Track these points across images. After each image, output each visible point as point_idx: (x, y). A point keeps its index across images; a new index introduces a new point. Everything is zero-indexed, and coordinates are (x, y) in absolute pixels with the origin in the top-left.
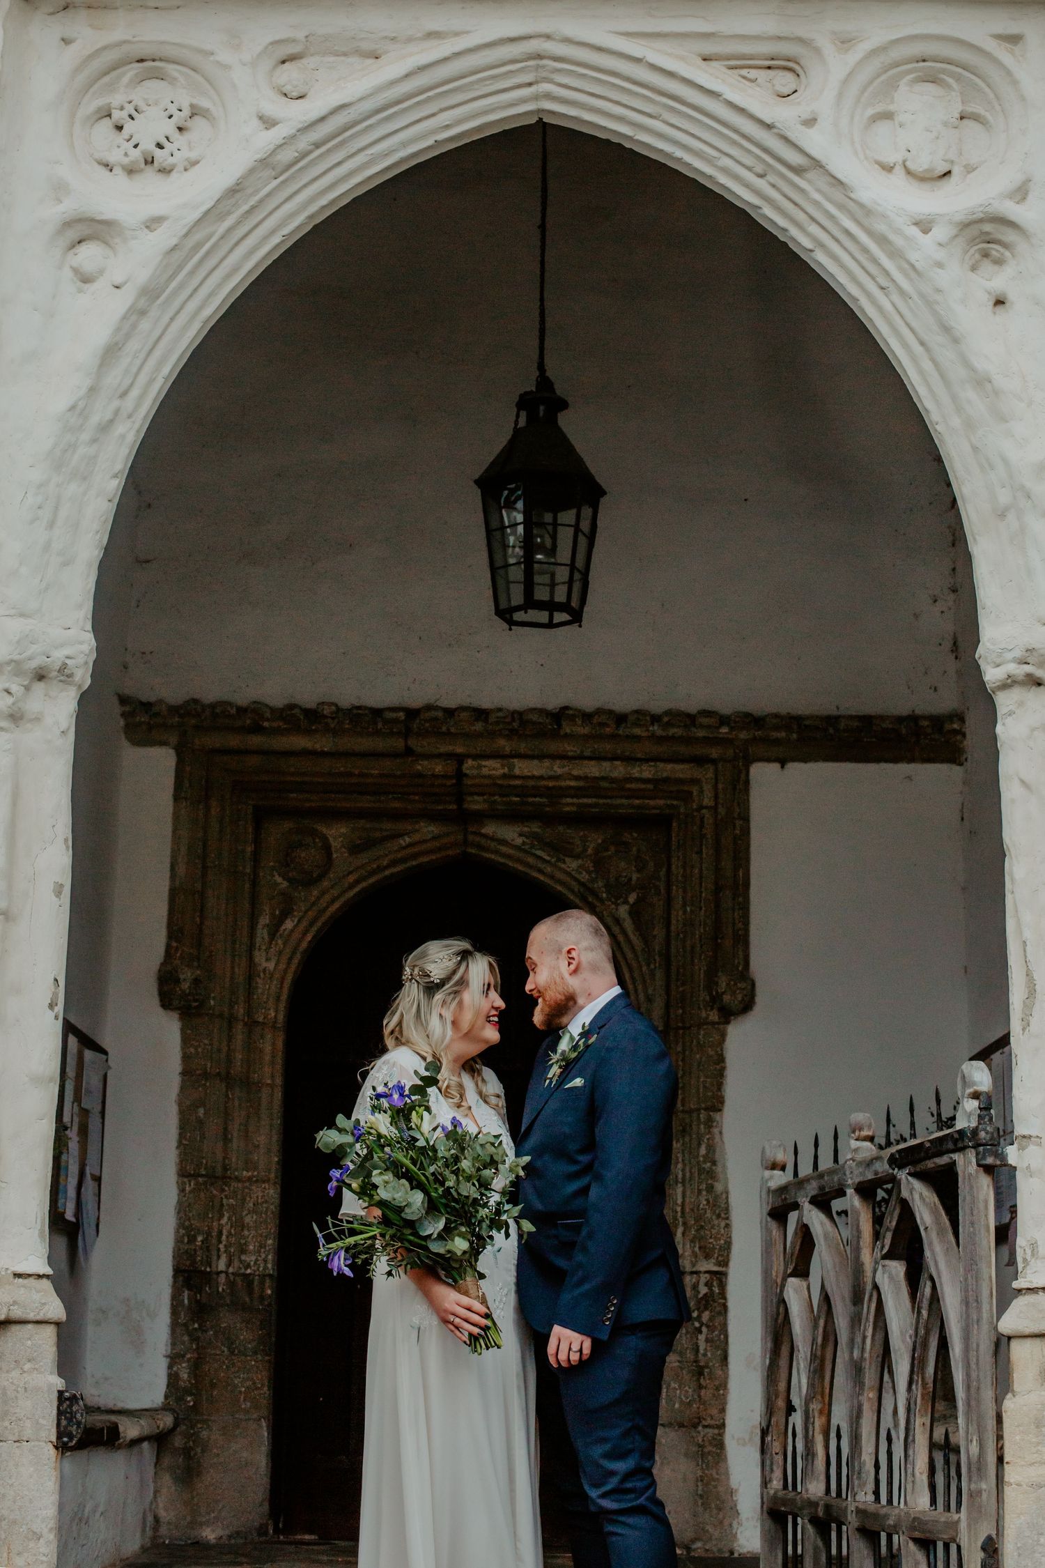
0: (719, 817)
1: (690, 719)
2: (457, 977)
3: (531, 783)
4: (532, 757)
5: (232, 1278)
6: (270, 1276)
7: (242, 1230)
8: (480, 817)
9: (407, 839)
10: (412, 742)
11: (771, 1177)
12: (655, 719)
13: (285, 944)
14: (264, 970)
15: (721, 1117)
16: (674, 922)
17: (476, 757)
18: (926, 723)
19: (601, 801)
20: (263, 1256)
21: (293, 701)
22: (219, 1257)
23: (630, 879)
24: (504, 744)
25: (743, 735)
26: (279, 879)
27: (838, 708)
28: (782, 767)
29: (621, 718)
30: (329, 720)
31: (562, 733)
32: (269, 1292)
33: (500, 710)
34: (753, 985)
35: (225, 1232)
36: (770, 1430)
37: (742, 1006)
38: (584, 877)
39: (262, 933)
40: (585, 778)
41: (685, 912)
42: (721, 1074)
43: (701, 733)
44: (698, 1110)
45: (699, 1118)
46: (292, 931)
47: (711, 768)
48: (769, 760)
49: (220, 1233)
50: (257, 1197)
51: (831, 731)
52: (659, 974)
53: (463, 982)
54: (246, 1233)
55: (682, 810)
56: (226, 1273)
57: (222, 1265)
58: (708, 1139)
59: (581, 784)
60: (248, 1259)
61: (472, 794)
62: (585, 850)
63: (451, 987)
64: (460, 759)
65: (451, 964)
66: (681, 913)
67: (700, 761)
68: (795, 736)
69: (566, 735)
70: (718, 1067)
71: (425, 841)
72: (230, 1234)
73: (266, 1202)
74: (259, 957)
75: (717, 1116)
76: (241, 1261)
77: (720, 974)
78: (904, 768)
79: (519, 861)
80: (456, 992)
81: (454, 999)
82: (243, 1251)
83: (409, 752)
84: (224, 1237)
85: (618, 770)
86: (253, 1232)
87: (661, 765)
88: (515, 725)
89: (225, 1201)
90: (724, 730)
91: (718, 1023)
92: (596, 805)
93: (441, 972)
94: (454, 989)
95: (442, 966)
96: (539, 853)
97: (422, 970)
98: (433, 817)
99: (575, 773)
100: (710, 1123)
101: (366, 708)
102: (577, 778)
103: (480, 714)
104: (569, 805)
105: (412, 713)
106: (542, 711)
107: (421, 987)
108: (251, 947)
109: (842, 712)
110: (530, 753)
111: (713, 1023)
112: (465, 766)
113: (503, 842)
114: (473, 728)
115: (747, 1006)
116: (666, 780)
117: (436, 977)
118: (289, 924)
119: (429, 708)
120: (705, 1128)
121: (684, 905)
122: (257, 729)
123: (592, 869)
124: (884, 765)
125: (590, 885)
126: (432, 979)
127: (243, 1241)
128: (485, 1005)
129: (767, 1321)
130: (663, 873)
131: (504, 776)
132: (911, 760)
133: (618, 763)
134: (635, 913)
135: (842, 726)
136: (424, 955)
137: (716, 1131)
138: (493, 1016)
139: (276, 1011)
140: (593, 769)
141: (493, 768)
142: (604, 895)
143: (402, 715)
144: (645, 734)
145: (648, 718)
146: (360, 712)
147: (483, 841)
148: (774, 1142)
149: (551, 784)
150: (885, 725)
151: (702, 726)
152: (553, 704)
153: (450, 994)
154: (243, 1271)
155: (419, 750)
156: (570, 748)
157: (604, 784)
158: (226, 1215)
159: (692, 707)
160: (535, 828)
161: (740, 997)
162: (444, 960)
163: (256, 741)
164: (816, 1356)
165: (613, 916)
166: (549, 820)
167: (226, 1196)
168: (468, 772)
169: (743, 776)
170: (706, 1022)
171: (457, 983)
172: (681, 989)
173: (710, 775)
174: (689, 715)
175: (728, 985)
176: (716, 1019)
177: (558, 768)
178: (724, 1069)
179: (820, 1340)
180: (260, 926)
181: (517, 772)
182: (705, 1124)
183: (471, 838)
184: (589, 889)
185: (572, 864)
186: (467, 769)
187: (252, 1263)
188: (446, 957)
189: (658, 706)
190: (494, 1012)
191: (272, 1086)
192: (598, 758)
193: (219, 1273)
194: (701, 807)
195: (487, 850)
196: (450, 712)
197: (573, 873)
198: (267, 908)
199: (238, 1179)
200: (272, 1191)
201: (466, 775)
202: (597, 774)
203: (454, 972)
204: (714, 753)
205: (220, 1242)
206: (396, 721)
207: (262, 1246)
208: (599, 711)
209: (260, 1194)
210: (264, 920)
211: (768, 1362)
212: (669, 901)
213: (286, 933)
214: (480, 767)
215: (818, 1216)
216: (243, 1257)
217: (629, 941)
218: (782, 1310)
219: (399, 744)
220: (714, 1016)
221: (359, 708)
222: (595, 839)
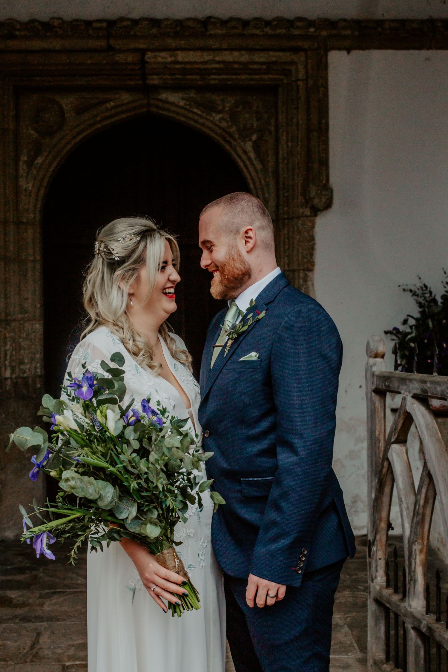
0: (309, 86)
1: (290, 23)
2: (135, 256)
3: (189, 66)
4: (190, 50)
5: (15, 381)
6: (40, 376)
7: (20, 350)
8: (157, 89)
9: (112, 104)
10: (112, 42)
11: (375, 364)
12: (268, 23)
13: (38, 172)
14: (25, 190)
15: (313, 274)
16: (281, 152)
17: (152, 51)
18: (439, 24)
19: (234, 77)
20: (34, 365)
21: (34, 18)
22: (6, 370)
23: (253, 125)
24: (171, 42)
25: (324, 33)
26: (32, 132)
27: (383, 15)
28: (349, 53)
29: (245, 23)
30: (58, 30)
31: (208, 33)
32: (39, 386)
33: (167, 19)
34: (332, 191)
35: (9, 354)
36: (375, 543)
37: (325, 206)
38: (224, 124)
39: (23, 167)
40: (223, 62)
41: (288, 147)
42: (312, 248)
43: (297, 32)
44: (299, 270)
45: (299, 276)
46: (42, 164)
47: (302, 53)
48: (340, 49)
49: (6, 354)
50: (29, 329)
51: (380, 30)
52: (272, 184)
53: (141, 261)
54: (22, 352)
55: (285, 81)
56: (11, 378)
57: (8, 374)
58: (305, 289)
59: (221, 66)
60: (24, 368)
61: (152, 74)
62: (224, 107)
63: (129, 265)
64: (143, 52)
65: (130, 244)
66: (285, 146)
67: (296, 50)
68: (357, 33)
69: (211, 35)
70: (310, 244)
71: (123, 105)
72: (11, 354)
73: (34, 332)
74: (22, 182)
75: (310, 274)
76: (20, 369)
77: (311, 186)
78: (425, 53)
79: (183, 115)
80: (134, 270)
81: (132, 275)
82: (21, 363)
83: (110, 48)
84: (8, 357)
85: (245, 57)
86: (27, 352)
87: (271, 53)
88: (178, 29)
89: (7, 335)
90: (312, 30)
91: (310, 216)
92: (230, 80)
93: (122, 250)
94: (132, 266)
95: (123, 245)
96: (195, 110)
97: (106, 247)
98: (129, 89)
99: (217, 59)
100: (306, 279)
101: (81, 21)
102: (219, 62)
103: (155, 22)
104: (214, 80)
105: (111, 23)
106: (195, 20)
107: (105, 263)
108: (16, 177)
109: (386, 17)
110: (187, 47)
111: (307, 216)
112: (147, 56)
113: (173, 104)
114: (151, 32)
115: (328, 205)
116: (275, 63)
117: (117, 255)
118: (39, 160)
119: (122, 19)
120: (303, 282)
121: (287, 141)
122: (13, 37)
123: (228, 119)
124: (412, 51)
125: (227, 130)
126: (114, 257)
127: (21, 357)
128: (161, 279)
129: (372, 466)
130: (273, 121)
131: (172, 62)
132: (429, 48)
133: (244, 52)
134: (256, 146)
135: (387, 26)
136: (111, 233)
137: (309, 283)
138: (169, 288)
139: (35, 214)
140: (228, 57)
141: (164, 57)
142: (237, 136)
143: (104, 25)
144: (260, 33)
145: (263, 23)
146: (78, 23)
147: (160, 104)
148: (376, 338)
149: (202, 66)
150: (415, 25)
151: (298, 28)
152: (202, 13)
153: (129, 270)
154: (21, 375)
155: (117, 47)
156: (213, 43)
157: (236, 66)
158: (9, 343)
159: (290, 15)
160: (193, 94)
161: (324, 200)
162: (126, 240)
163: (13, 44)
164: (418, 513)
165: (242, 149)
166: (200, 89)
167: (8, 332)
168: (148, 60)
169: (324, 59)
170: (303, 216)
171: (135, 262)
172: (286, 195)
173: (303, 59)
174: (288, 21)
175: (316, 193)
176: (309, 213)
177: (207, 57)
178: (314, 244)
179: (422, 502)
180: (21, 163)
181: (180, 59)
182: (303, 279)
183: (152, 102)
184: (227, 132)
185: (217, 117)
186: (148, 58)
187: (27, 371)
188: (128, 236)
189: (269, 15)
190: (169, 285)
191: (34, 261)
192: (231, 49)
193: (6, 379)
194: (298, 80)
195: (164, 109)
196: (135, 22)
197: (217, 123)
198: (25, 150)
199: (15, 320)
200: (37, 326)
201: (147, 62)
202: (231, 60)
203: (134, 251)
204: (306, 45)
205: (5, 360)
206: (101, 28)
207: (33, 359)
208: (231, 19)
209: (30, 328)
210: (24, 158)
211: (373, 496)
212: (277, 139)
213: (38, 165)
214: (155, 57)
215: (419, 409)
216: (21, 367)
217: (252, 164)
218: (386, 464)
219: (103, 43)
220: (308, 212)
221: (76, 20)
222: (230, 101)
